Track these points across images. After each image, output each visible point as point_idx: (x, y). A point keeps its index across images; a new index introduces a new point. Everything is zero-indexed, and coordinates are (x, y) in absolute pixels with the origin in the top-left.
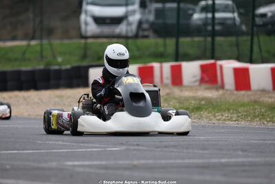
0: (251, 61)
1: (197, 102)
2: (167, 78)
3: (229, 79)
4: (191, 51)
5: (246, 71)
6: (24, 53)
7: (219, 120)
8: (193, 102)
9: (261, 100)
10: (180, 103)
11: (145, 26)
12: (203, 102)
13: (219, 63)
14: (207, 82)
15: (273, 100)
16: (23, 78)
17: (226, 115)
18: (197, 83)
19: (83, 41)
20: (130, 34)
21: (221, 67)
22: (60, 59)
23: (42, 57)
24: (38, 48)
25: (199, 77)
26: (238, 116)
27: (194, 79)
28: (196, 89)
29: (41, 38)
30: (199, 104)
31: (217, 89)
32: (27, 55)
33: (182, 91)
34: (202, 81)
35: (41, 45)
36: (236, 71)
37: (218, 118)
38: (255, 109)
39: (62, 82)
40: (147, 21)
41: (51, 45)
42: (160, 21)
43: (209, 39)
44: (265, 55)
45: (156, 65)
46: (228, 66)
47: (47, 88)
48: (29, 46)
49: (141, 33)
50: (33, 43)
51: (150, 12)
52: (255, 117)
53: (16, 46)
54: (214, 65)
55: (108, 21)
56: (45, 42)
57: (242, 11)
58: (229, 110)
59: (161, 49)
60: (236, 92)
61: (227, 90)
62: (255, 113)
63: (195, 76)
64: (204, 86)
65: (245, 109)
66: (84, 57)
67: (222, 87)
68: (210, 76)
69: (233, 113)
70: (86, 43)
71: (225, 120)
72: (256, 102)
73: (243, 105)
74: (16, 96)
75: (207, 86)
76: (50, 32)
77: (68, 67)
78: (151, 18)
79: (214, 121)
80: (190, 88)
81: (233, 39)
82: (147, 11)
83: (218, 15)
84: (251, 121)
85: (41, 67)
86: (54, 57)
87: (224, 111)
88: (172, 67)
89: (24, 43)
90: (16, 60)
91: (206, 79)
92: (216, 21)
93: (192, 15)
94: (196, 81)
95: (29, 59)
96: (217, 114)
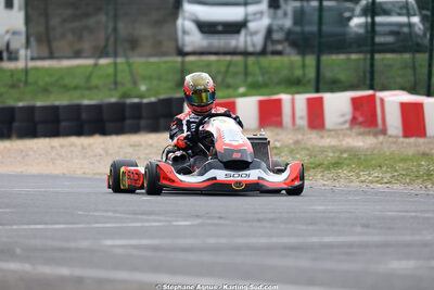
0: (429, 94)
1: (337, 154)
2: (301, 118)
3: (394, 120)
4: (342, 76)
5: (419, 107)
6: (89, 78)
7: (363, 182)
10: (311, 156)
11: (276, 36)
12: (345, 155)
13: (380, 94)
14: (361, 124)
16: (84, 116)
17: (376, 175)
18: (347, 125)
19: (179, 59)
20: (250, 49)
21: (382, 100)
22: (143, 88)
23: (116, 83)
24: (111, 71)
25: (349, 117)
26: (392, 177)
27: (342, 120)
28: (345, 135)
29: (116, 55)
30: (339, 157)
31: (375, 135)
32: (94, 81)
33: (322, 137)
34: (354, 121)
35: (115, 64)
36: (404, 107)
37: (363, 178)
38: (421, 165)
39: (143, 122)
40: (281, 28)
41: (129, 65)
42: (298, 29)
45: (285, 98)
46: (393, 100)
47: (120, 131)
48: (96, 65)
49: (270, 48)
50: (103, 61)
51: (285, 14)
52: (417, 177)
53: (78, 67)
54: (372, 98)
55: (220, 28)
56: (120, 60)
58: (381, 166)
59: (298, 73)
60: (402, 139)
61: (390, 136)
62: (418, 172)
63: (343, 115)
64: (357, 129)
65: (406, 165)
67: (384, 132)
68: (366, 115)
69: (386, 172)
70: (183, 63)
71: (372, 182)
74: (72, 145)
75: (362, 130)
76: (133, 44)
77: (153, 99)
78: (288, 23)
79: (356, 183)
80: (336, 132)
82: (280, 12)
83: (378, 19)
84: (409, 183)
85: (114, 99)
86: (135, 83)
87: (375, 168)
88: (309, 101)
89: (90, 62)
90: (76, 88)
91: (361, 119)
93: (349, 19)
94: (345, 122)
95: (97, 87)
96: (362, 173)
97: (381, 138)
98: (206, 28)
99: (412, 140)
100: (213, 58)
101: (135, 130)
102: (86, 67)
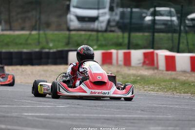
0: (178, 51)
1: (135, 78)
2: (121, 61)
3: (162, 63)
4: (140, 42)
5: (173, 58)
6: (27, 40)
7: (146, 90)
8: (132, 78)
9: (179, 78)
10: (123, 78)
11: (112, 24)
12: (139, 78)
13: (156, 51)
14: (147, 64)
15: (187, 78)
16: (24, 57)
17: (152, 87)
18: (141, 65)
19: (67, 33)
20: (100, 29)
21: (157, 54)
22: (51, 45)
23: (39, 43)
24: (37, 37)
25: (142, 61)
26: (159, 89)
27: (138, 62)
28: (140, 69)
29: (39, 30)
30: (136, 79)
31: (154, 69)
32: (30, 41)
33: (129, 70)
34: (144, 63)
35: (39, 34)
36: (167, 57)
37: (145, 89)
38: (172, 84)
39: (50, 61)
40: (114, 20)
41: (45, 34)
42: (122, 21)
44: (191, 47)
45: (114, 51)
46: (162, 54)
47: (39, 64)
48: (30, 34)
49: (109, 29)
50: (34, 32)
51: (116, 14)
52: (170, 89)
53: (22, 35)
55: (87, 19)
56: (41, 32)
57: (179, 15)
58: (154, 84)
59: (121, 40)
60: (165, 72)
61: (160, 70)
62: (171, 87)
63: (139, 60)
64: (146, 67)
65: (165, 84)
66: (68, 44)
67: (157, 68)
68: (149, 60)
69: (156, 86)
70: (69, 34)
71: (149, 91)
72: (174, 79)
73: (165, 81)
74: (17, 69)
76: (48, 25)
77: (55, 50)
78: (117, 18)
80: (136, 68)
81: (170, 35)
82: (114, 13)
83: (157, 18)
84: (166, 92)
85: (37, 50)
86: (47, 43)
87: (151, 84)
88: (125, 53)
89: (27, 33)
90: (21, 44)
91: (147, 62)
93: (145, 17)
94: (140, 64)
95: (30, 44)
96: (145, 86)
97: (156, 71)
98: (81, 19)
99: (169, 72)
100: (83, 33)
101: (46, 64)
102: (25, 35)
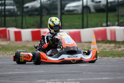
0: (22, 28)
3: (12, 37)
9: (27, 45)
13: (8, 29)
17: (11, 52)
21: (9, 31)
31: (7, 41)
37: (7, 54)
43: (3, 18)
44: (28, 25)
46: (12, 30)
54: (5, 30)
57: (18, 5)
58: (12, 50)
60: (15, 42)
61: (11, 41)
67: (9, 40)
68: (3, 35)
69: (14, 52)
71: (10, 55)
72: (24, 46)
73: (18, 48)
75: (2, 39)
79: (6, 55)
81: (13, 18)
83: (7, 7)
87: (10, 50)
92: (6, 10)
96: (7, 52)
99: (18, 42)
